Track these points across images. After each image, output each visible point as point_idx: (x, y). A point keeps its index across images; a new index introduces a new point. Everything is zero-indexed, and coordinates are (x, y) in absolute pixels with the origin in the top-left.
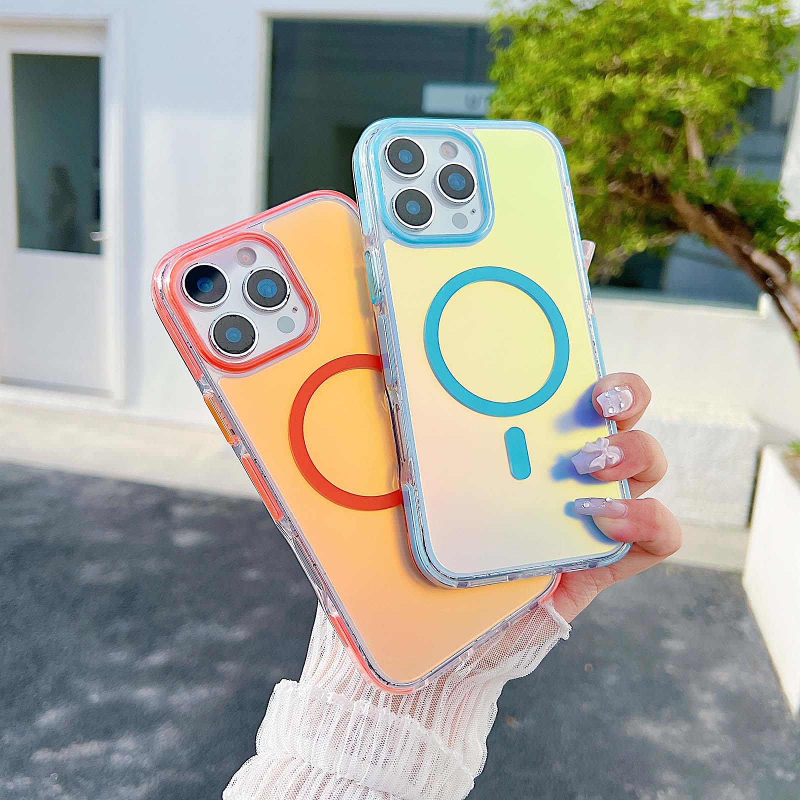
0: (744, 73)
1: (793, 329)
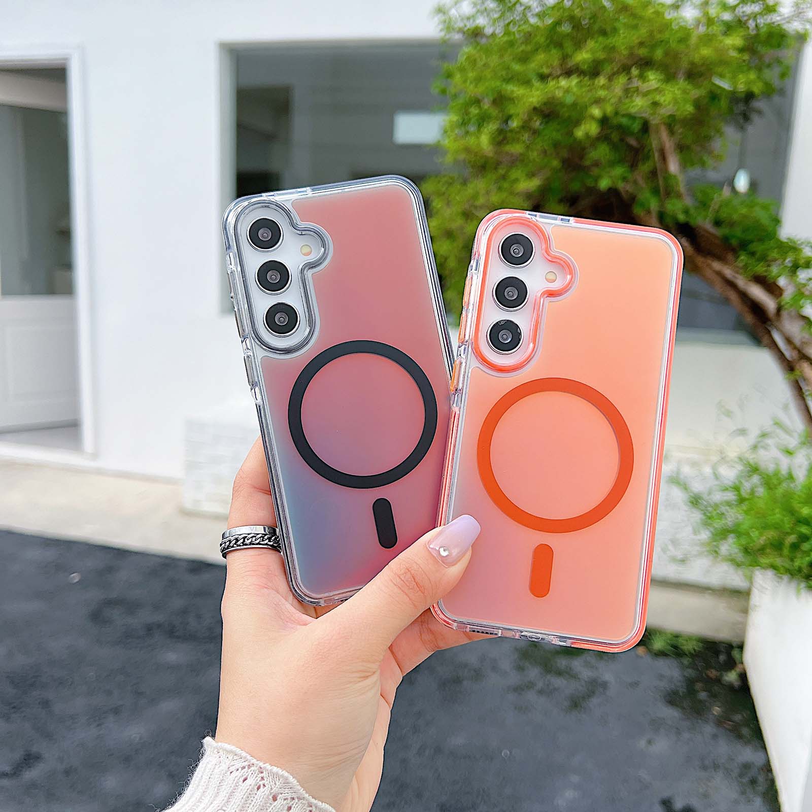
0: (721, 76)
1: (789, 367)
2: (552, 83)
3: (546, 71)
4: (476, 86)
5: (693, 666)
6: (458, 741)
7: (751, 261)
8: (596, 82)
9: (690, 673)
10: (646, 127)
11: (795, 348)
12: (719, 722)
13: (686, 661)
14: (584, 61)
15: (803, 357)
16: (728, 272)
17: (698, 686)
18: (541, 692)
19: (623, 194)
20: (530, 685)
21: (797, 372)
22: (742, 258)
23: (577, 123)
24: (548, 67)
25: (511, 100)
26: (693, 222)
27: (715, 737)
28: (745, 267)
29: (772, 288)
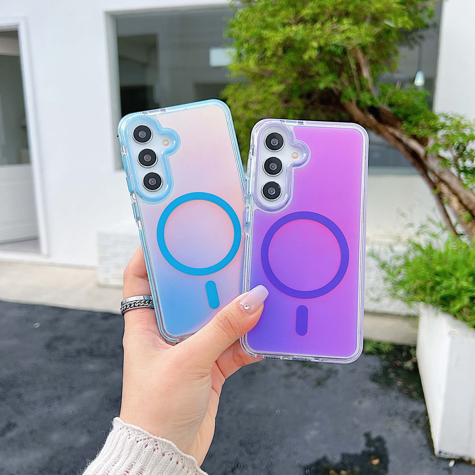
1: (434, 186)
2: (288, 29)
3: (286, 21)
4: (247, 32)
5: (387, 359)
6: (251, 406)
7: (410, 126)
8: (315, 26)
9: (386, 363)
10: (345, 52)
11: (436, 175)
12: (400, 390)
13: (383, 357)
14: (307, 15)
15: (442, 181)
16: (397, 133)
17: (390, 370)
18: (300, 377)
19: (335, 91)
20: (294, 374)
21: (438, 189)
22: (405, 124)
23: (305, 50)
24: (287, 19)
25: (267, 39)
26: (376, 106)
27: (397, 398)
28: (407, 130)
29: (423, 141)
